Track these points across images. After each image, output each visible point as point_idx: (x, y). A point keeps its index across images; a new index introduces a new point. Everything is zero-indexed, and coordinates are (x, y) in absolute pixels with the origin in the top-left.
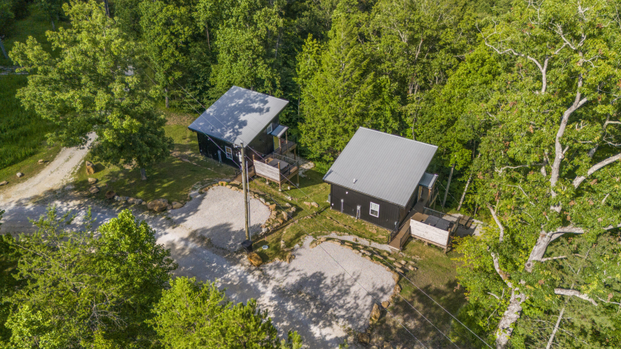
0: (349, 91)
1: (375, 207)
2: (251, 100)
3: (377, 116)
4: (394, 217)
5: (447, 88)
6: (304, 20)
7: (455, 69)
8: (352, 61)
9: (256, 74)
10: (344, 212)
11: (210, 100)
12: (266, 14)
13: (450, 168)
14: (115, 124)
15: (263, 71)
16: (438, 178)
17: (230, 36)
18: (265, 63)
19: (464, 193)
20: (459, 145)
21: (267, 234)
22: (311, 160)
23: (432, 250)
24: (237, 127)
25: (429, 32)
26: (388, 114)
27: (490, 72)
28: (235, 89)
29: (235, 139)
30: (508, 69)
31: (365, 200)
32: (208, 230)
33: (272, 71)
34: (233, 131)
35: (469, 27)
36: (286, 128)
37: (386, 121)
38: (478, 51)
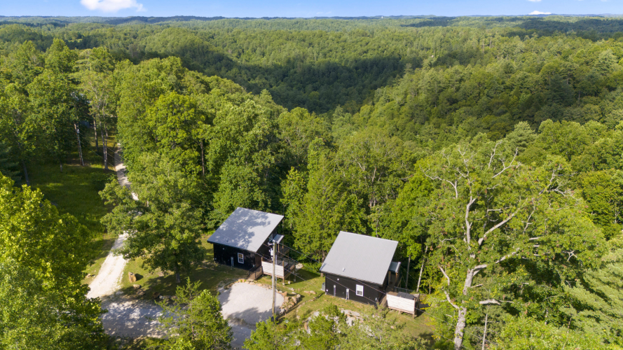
0: (330, 206)
1: (360, 288)
2: (254, 217)
3: (350, 223)
4: (375, 294)
5: (398, 201)
6: (280, 155)
7: (402, 188)
8: (332, 185)
9: (253, 198)
10: (336, 295)
11: (211, 220)
12: (262, 155)
13: (408, 258)
14: (178, 237)
15: (259, 196)
16: (401, 265)
17: (234, 171)
18: (260, 189)
19: (420, 278)
20: (412, 241)
21: (284, 313)
22: (301, 261)
23: (404, 316)
24: (247, 237)
25: (381, 164)
26: (359, 221)
27: (426, 189)
28: (239, 210)
29: (247, 246)
30: (438, 186)
31: (352, 283)
32: (240, 314)
33: (265, 195)
34: (245, 241)
35: (408, 159)
36: (282, 237)
37: (357, 227)
38: (416, 176)
